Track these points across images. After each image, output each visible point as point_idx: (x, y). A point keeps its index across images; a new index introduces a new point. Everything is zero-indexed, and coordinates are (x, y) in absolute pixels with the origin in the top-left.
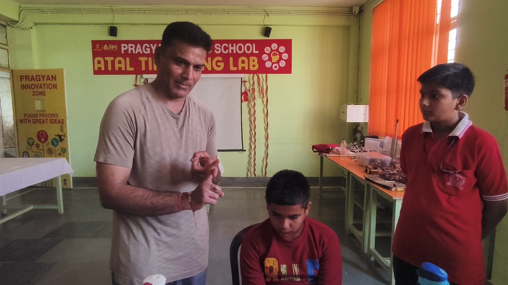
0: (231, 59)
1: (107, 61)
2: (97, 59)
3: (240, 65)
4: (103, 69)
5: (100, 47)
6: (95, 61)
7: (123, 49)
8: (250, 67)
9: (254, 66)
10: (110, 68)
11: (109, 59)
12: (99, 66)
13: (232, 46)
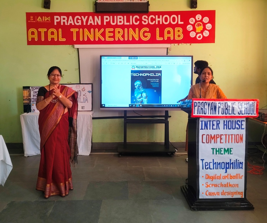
0: (158, 30)
1: (41, 32)
2: (31, 30)
3: (166, 36)
4: (36, 40)
5: (34, 19)
6: (29, 32)
7: (56, 21)
8: (176, 36)
9: (179, 36)
10: (43, 39)
11: (43, 30)
12: (33, 36)
13: (159, 17)
